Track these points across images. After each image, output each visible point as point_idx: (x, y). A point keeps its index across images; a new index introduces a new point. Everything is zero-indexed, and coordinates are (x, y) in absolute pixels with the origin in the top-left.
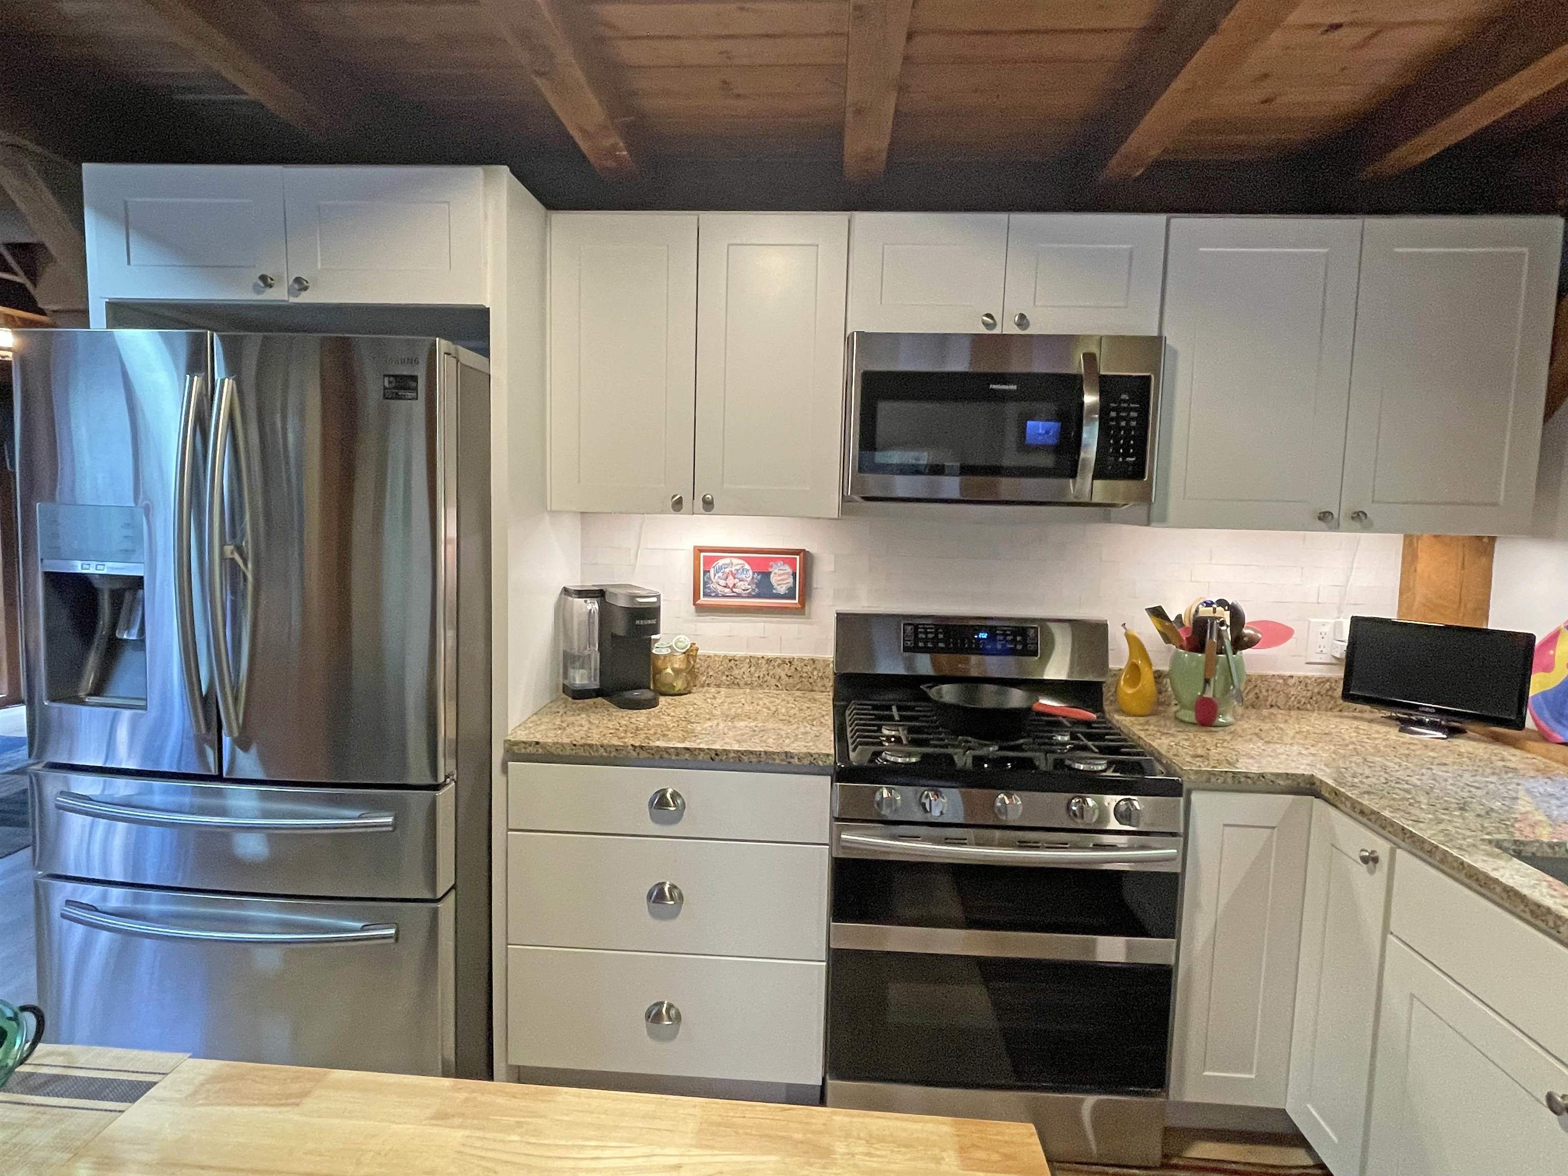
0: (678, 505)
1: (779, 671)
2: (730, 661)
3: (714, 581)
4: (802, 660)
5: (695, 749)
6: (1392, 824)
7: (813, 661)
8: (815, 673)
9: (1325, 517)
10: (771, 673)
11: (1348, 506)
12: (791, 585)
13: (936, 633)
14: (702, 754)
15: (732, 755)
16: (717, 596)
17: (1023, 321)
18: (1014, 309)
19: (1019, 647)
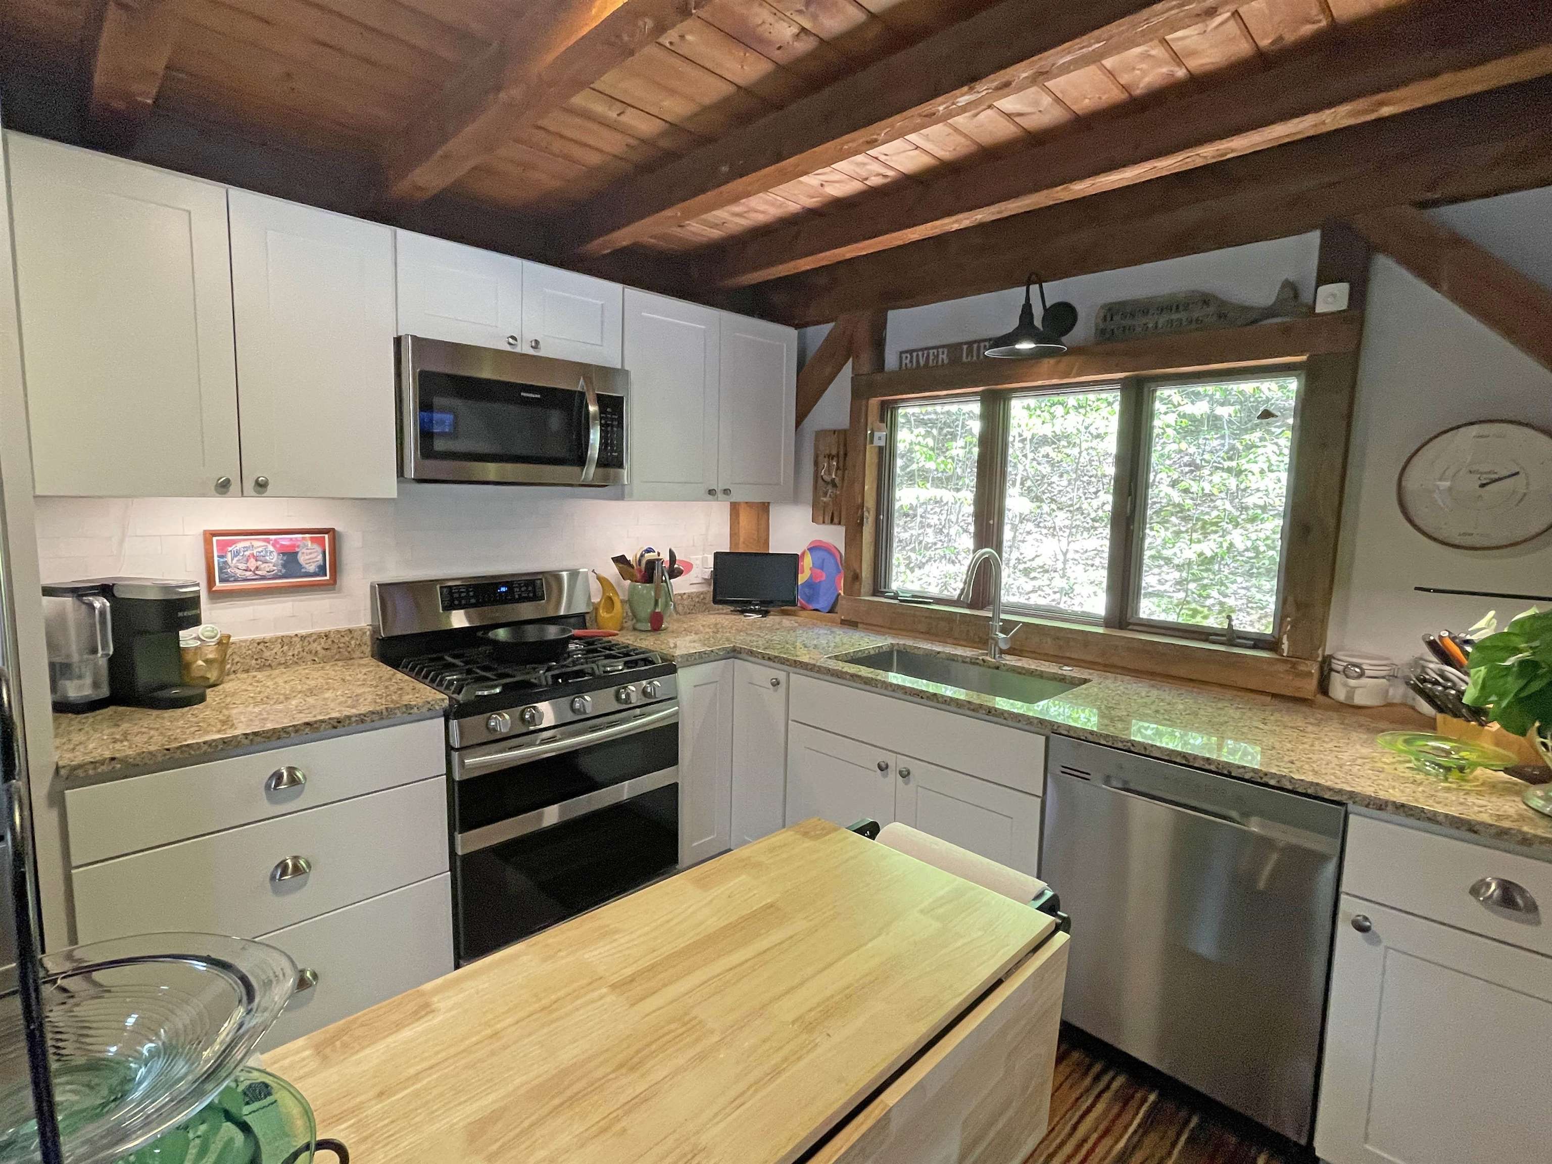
0: (223, 487)
1: (314, 646)
2: (259, 644)
3: (232, 565)
4: (338, 632)
5: (316, 722)
6: (788, 660)
7: (350, 631)
8: (353, 642)
9: (711, 492)
10: (307, 649)
11: (722, 486)
12: (321, 563)
13: (468, 592)
14: (324, 725)
15: (353, 719)
16: (235, 581)
17: (536, 345)
18: (530, 336)
19: (531, 595)
